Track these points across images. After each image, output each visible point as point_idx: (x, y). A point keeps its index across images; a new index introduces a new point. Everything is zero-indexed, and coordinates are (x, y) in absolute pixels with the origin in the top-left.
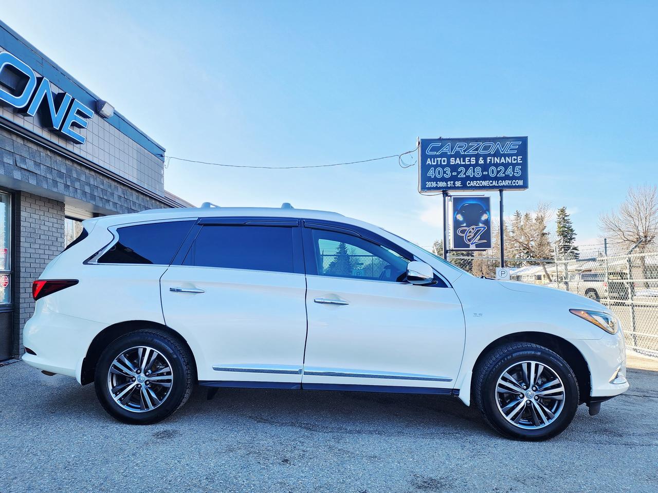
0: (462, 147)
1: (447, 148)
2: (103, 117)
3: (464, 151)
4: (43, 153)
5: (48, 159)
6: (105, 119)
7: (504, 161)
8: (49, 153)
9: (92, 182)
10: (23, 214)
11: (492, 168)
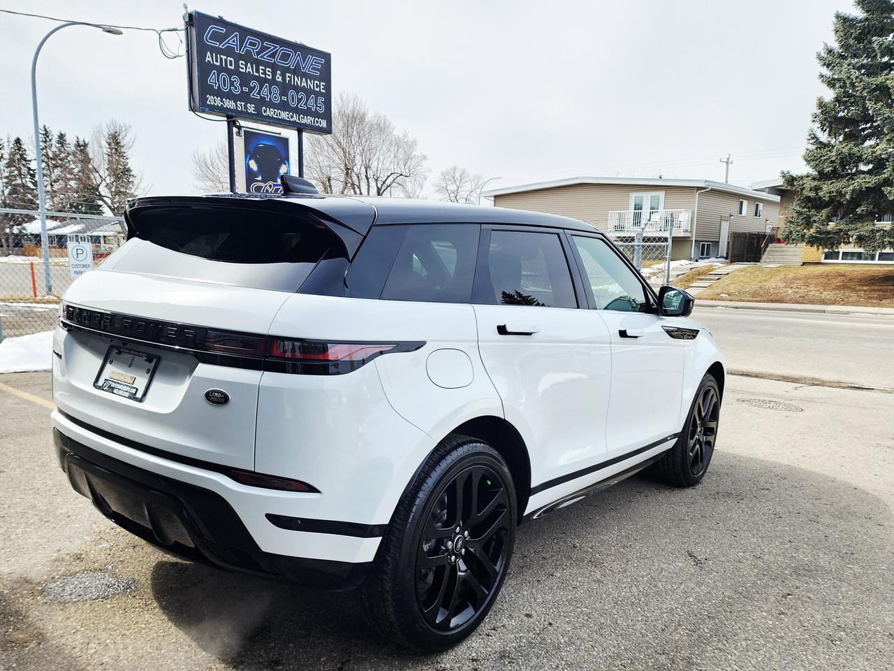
0: (254, 44)
1: (234, 41)
3: (258, 53)
7: (305, 84)
11: (291, 92)
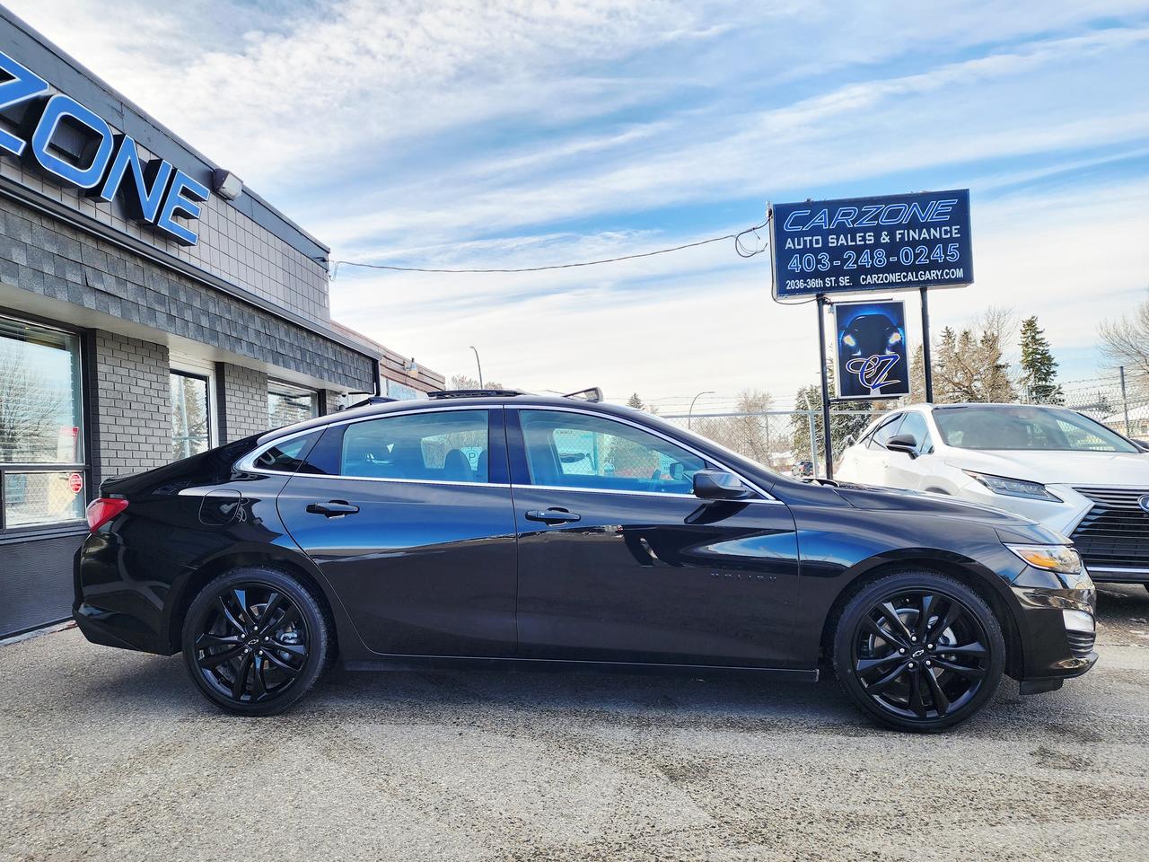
1: (821, 219)
2: (225, 198)
3: (853, 222)
4: (131, 263)
5: (139, 273)
6: (228, 201)
7: (927, 236)
8: (140, 263)
9: (212, 310)
10: (101, 368)
11: (905, 250)
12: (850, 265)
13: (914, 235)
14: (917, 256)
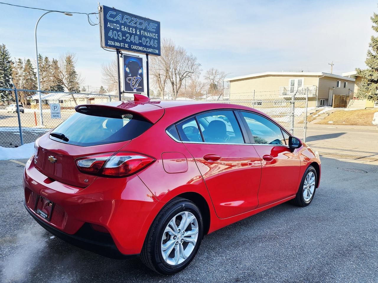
0: (128, 19)
1: (119, 18)
3: (129, 23)
7: (149, 35)
11: (144, 39)
12: (128, 40)
13: (146, 34)
14: (147, 42)
